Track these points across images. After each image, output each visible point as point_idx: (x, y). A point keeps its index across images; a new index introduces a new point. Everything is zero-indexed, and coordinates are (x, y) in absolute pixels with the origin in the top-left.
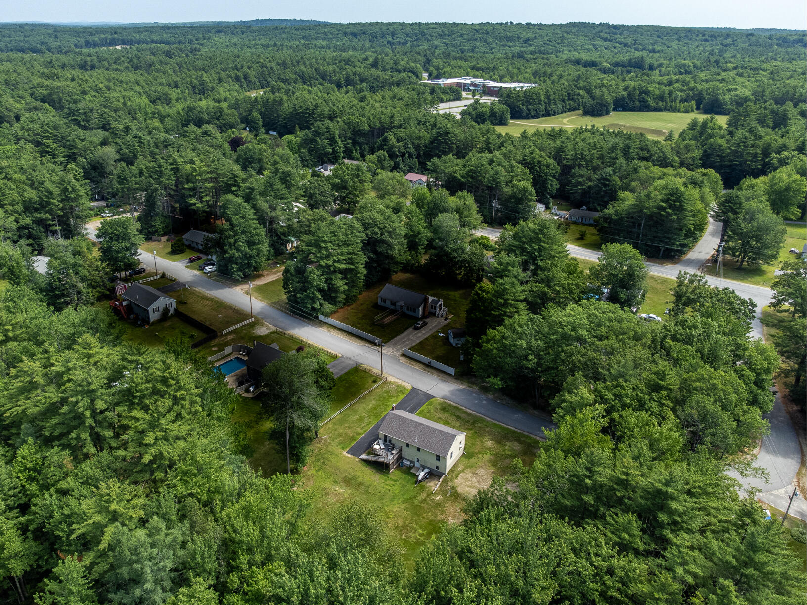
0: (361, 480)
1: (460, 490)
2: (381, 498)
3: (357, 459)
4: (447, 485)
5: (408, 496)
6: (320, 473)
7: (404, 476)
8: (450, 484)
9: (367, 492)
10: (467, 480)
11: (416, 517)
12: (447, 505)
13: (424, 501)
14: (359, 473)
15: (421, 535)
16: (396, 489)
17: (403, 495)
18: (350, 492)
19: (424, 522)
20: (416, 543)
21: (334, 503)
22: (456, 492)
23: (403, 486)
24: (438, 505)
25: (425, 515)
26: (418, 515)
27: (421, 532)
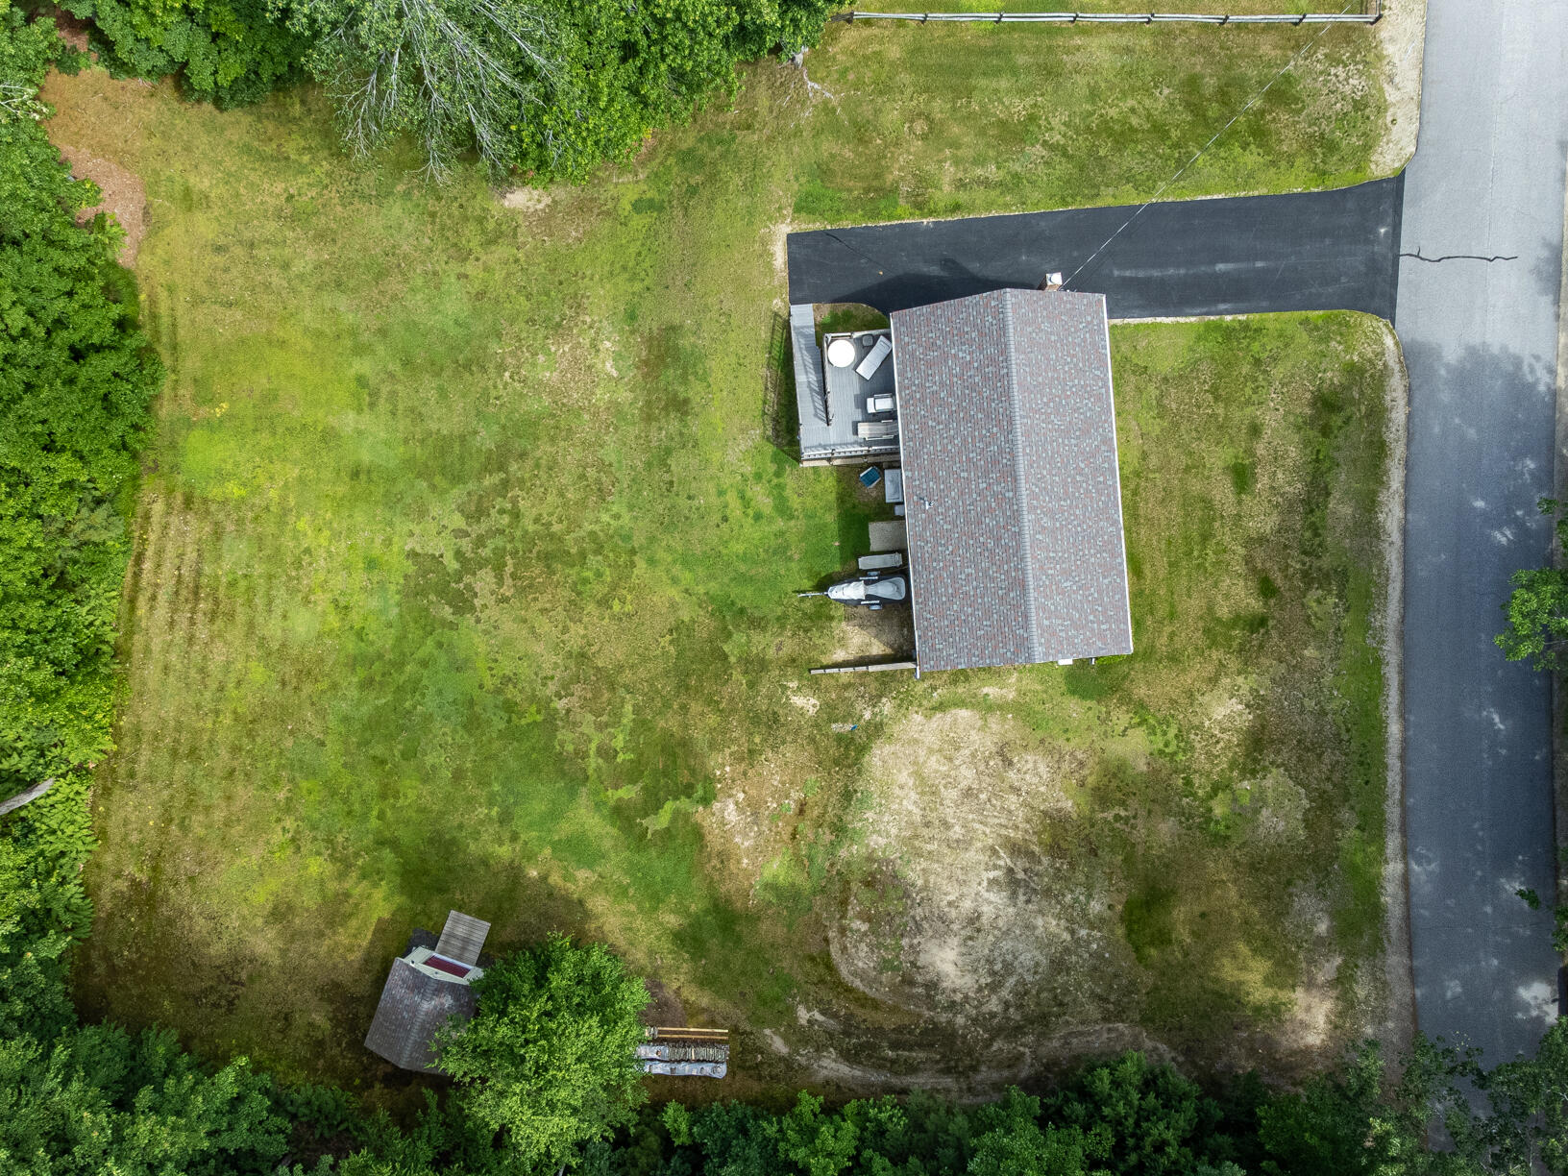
0: (695, 392)
1: (878, 756)
2: (670, 522)
3: (778, 303)
4: (875, 700)
5: (744, 595)
6: (639, 222)
7: (831, 518)
8: (887, 706)
9: (662, 458)
10: (950, 747)
11: (666, 686)
12: (789, 752)
13: (755, 666)
14: (717, 367)
15: (607, 753)
16: (746, 537)
17: (743, 579)
18: (624, 396)
19: (670, 723)
20: (560, 759)
21: (539, 387)
22: (863, 749)
23: (781, 551)
24: (771, 723)
25: (695, 707)
26: (683, 687)
27: (619, 742)
